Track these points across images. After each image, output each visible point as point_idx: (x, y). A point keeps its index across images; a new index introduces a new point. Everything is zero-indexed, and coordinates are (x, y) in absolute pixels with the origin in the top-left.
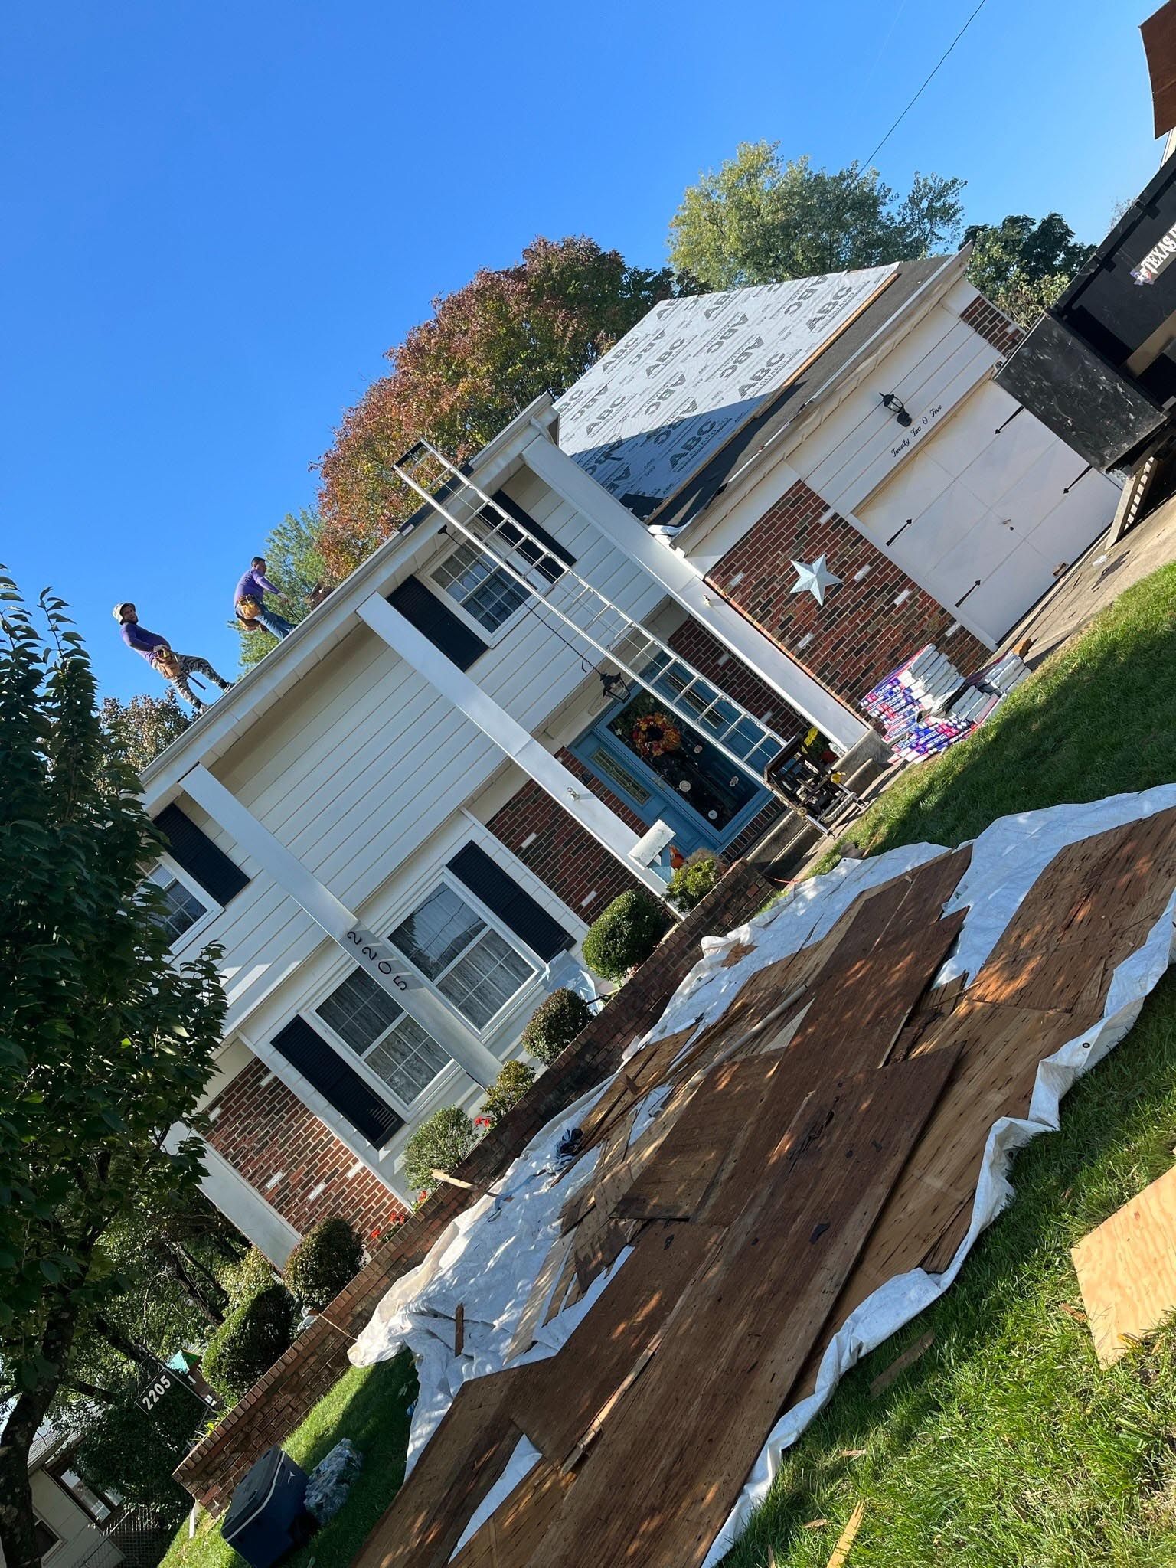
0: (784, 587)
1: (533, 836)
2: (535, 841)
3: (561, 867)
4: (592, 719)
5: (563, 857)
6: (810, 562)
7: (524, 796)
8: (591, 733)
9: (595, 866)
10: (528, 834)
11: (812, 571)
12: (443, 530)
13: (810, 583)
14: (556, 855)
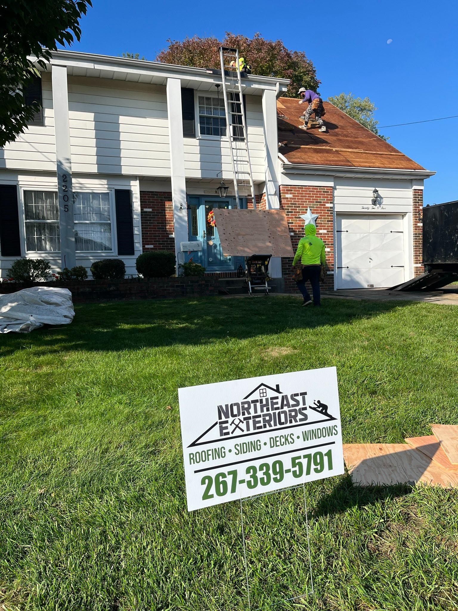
0: (299, 212)
1: (150, 210)
2: (149, 212)
3: (150, 228)
4: (203, 194)
5: (153, 226)
6: (313, 213)
7: (160, 195)
8: (198, 198)
9: (161, 239)
10: (149, 208)
11: (311, 216)
12: (218, 86)
13: (308, 219)
14: (152, 223)
